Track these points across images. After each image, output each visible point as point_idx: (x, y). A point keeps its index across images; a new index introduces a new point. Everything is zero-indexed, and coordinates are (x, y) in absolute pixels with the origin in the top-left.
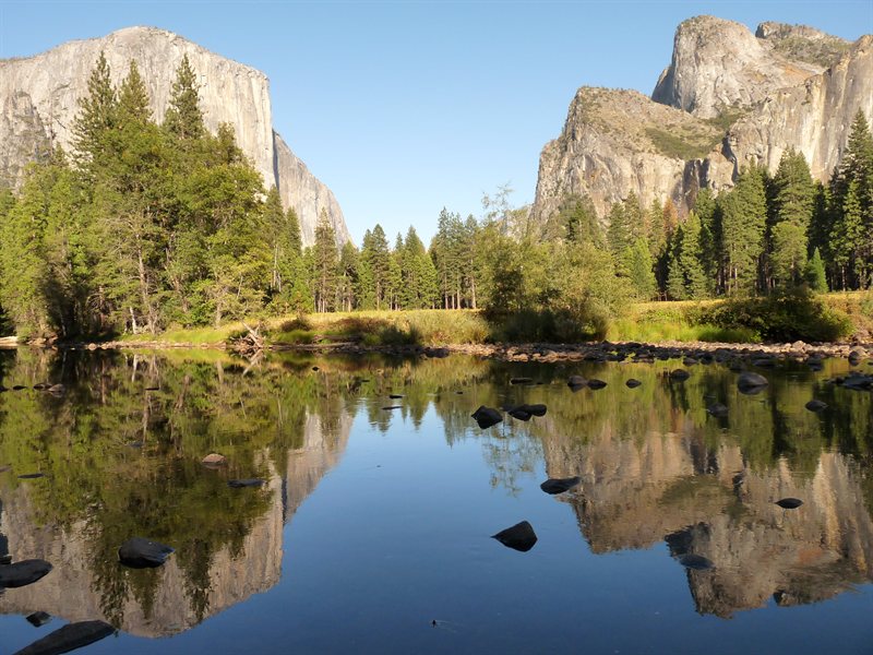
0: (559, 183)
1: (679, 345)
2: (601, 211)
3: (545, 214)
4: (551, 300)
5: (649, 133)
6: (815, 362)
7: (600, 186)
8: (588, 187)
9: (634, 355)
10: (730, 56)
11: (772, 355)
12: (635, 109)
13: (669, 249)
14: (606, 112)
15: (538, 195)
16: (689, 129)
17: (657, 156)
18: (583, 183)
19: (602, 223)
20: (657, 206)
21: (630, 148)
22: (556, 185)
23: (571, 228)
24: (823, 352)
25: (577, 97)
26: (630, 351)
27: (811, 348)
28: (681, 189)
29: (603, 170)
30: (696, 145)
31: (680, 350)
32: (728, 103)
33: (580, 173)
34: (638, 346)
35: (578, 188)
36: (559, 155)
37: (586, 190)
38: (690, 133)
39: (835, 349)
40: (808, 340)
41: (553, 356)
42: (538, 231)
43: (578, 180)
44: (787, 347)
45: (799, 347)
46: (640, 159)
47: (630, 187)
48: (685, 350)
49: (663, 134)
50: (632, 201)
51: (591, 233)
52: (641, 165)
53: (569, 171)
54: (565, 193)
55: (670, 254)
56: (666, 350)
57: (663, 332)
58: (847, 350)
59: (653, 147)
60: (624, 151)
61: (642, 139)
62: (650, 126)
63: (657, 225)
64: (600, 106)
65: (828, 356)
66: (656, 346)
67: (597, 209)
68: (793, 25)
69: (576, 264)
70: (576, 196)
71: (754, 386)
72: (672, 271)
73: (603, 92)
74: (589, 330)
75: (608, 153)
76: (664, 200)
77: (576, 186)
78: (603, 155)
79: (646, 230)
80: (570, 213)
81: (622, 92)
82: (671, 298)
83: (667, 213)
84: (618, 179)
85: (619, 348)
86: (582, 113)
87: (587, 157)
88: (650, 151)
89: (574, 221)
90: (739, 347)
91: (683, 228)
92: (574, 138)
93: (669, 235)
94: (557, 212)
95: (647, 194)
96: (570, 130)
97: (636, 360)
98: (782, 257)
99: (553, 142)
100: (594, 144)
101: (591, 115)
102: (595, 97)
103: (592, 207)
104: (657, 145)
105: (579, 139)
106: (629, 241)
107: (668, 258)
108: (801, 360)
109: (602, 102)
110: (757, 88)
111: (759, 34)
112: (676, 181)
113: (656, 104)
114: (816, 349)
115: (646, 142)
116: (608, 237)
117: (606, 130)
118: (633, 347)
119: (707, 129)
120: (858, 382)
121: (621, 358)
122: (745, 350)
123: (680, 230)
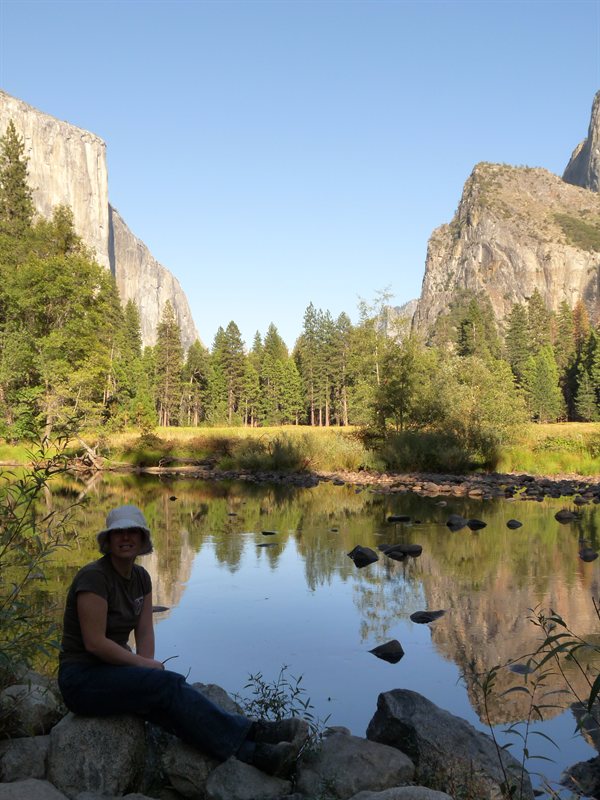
0: (450, 276)
2: (500, 311)
3: (433, 313)
5: (560, 220)
7: (499, 281)
8: (485, 282)
9: (524, 490)
12: (543, 191)
13: (579, 360)
14: (507, 194)
15: (425, 289)
17: (567, 247)
18: (479, 277)
19: (500, 325)
20: (564, 307)
21: (536, 237)
22: (446, 277)
23: (463, 331)
25: (473, 175)
26: (522, 485)
28: (596, 287)
29: (503, 262)
33: (475, 264)
34: (531, 479)
35: (474, 283)
36: (451, 243)
37: (483, 285)
41: (436, 489)
42: (424, 333)
43: (473, 273)
46: (547, 250)
47: (537, 284)
49: (574, 221)
50: (535, 300)
51: (487, 338)
52: (548, 257)
53: (463, 262)
54: (457, 287)
55: (580, 366)
57: (562, 463)
59: (563, 237)
60: (529, 240)
61: (550, 227)
62: (561, 211)
63: (564, 331)
64: (500, 186)
67: (495, 308)
70: (471, 292)
72: (582, 385)
73: (505, 170)
74: (477, 457)
75: (508, 241)
76: (575, 299)
77: (470, 280)
78: (504, 244)
79: (551, 337)
80: (464, 314)
81: (528, 171)
82: (581, 419)
83: (578, 316)
84: (521, 273)
86: (478, 194)
87: (484, 246)
88: (559, 242)
89: (467, 323)
91: (595, 336)
92: (469, 222)
93: (580, 343)
94: (448, 311)
95: (555, 292)
96: (464, 214)
99: (443, 227)
100: (493, 231)
101: (490, 197)
102: (495, 175)
103: (489, 307)
104: (568, 234)
105: (475, 224)
106: (531, 349)
107: (578, 372)
109: (502, 181)
112: (589, 278)
113: (567, 186)
115: (555, 230)
116: (509, 345)
117: (508, 214)
118: (525, 481)
121: (510, 494)
123: (592, 338)
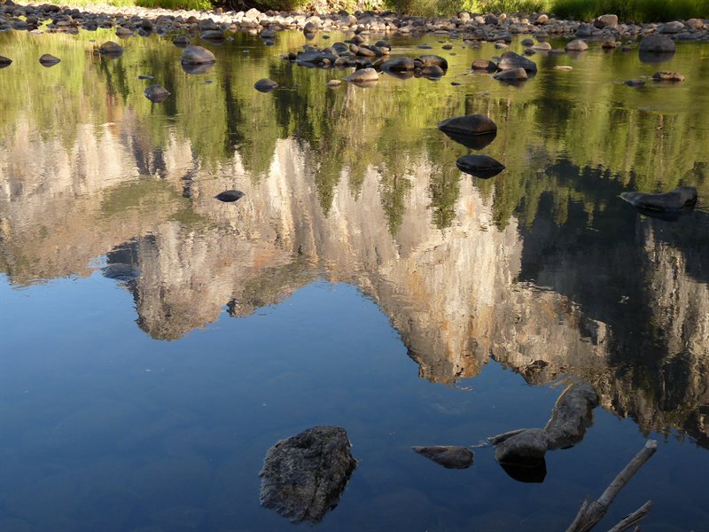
1: (111, 11)
6: (269, 36)
9: (50, 21)
11: (223, 26)
24: (277, 24)
26: (46, 16)
27: (264, 17)
31: (112, 17)
34: (56, 9)
39: (290, 20)
40: (262, 9)
44: (240, 17)
45: (253, 16)
48: (119, 17)
56: (94, 16)
58: (302, 22)
65: (284, 27)
66: (81, 11)
71: (200, 64)
85: (29, 11)
90: (185, 15)
97: (53, 28)
108: (254, 32)
114: (271, 19)
118: (49, 11)
120: (312, 57)
121: (33, 25)
122: (191, 20)
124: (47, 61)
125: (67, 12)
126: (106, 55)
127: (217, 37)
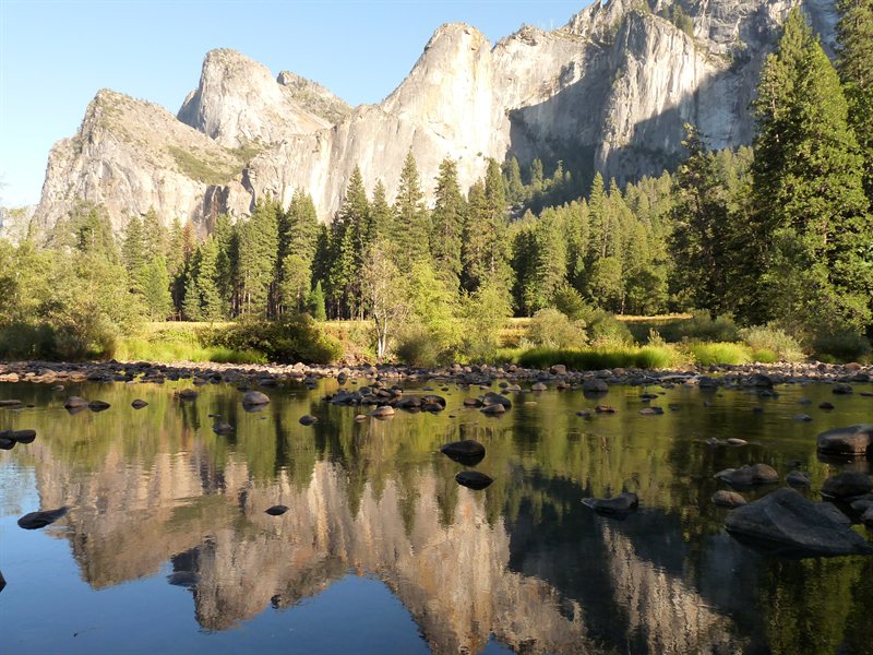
0: (70, 186)
1: (190, 366)
2: (118, 224)
3: (52, 218)
4: (52, 313)
5: (173, 151)
6: (311, 382)
7: (117, 197)
8: (104, 195)
9: (143, 374)
10: (254, 94)
11: (277, 375)
12: (159, 124)
13: (187, 269)
14: (127, 121)
15: (45, 196)
16: (212, 155)
17: (179, 175)
18: (99, 191)
19: (117, 235)
20: (176, 225)
21: (152, 163)
22: (67, 187)
23: (82, 237)
24: (318, 374)
25: (96, 98)
26: (140, 371)
27: (308, 369)
28: (201, 212)
29: (122, 181)
30: (218, 171)
31: (191, 370)
32: (249, 137)
33: (95, 179)
34: (148, 366)
35: (93, 195)
36: (72, 156)
37: (101, 197)
38: (213, 159)
39: (327, 371)
40: (307, 363)
41: (50, 376)
42: (42, 235)
43: (93, 187)
44: (289, 369)
45: (300, 368)
46: (161, 175)
47: (149, 203)
48: (197, 370)
49: (185, 154)
50: (151, 217)
51: (105, 244)
52: (162, 182)
53: (84, 175)
54: (77, 197)
55: (188, 274)
56: (177, 370)
57: (176, 352)
58: (337, 372)
59: (176, 166)
60: (146, 165)
61: (164, 155)
62: (174, 144)
63: (175, 244)
64: (122, 113)
65: (322, 376)
66: (168, 366)
67: (112, 220)
68: (308, 79)
69: (85, 276)
70: (90, 204)
71: (257, 404)
72: (189, 291)
73: (126, 100)
74: (96, 348)
75: (127, 163)
76: (184, 220)
77: (90, 192)
78: (123, 164)
79: (165, 248)
80: (82, 222)
81: (147, 105)
82: (186, 319)
83: (187, 233)
84: (137, 192)
85: (128, 367)
86: (99, 119)
87: (104, 164)
88: (172, 169)
89: (86, 229)
90: (247, 368)
91: (202, 251)
92: (90, 140)
93: (188, 255)
94: (67, 218)
95: (167, 212)
96: (86, 131)
97: (144, 380)
98: (289, 287)
99: (65, 141)
100: (114, 151)
101: (112, 121)
102: (117, 102)
103: (107, 217)
104: (180, 165)
105: (96, 142)
106: (146, 257)
107: (186, 279)
108: (300, 380)
109: (124, 109)
110: (275, 129)
111: (280, 80)
112: (196, 203)
113: (181, 124)
114: (313, 370)
115: (169, 159)
116: (123, 251)
117: (127, 139)
118: (143, 367)
119: (229, 157)
120: (343, 398)
121: (129, 377)
122: (252, 371)
123: (198, 252)
124: (137, 405)
125: (158, 367)
126: (185, 398)
127: (271, 384)
